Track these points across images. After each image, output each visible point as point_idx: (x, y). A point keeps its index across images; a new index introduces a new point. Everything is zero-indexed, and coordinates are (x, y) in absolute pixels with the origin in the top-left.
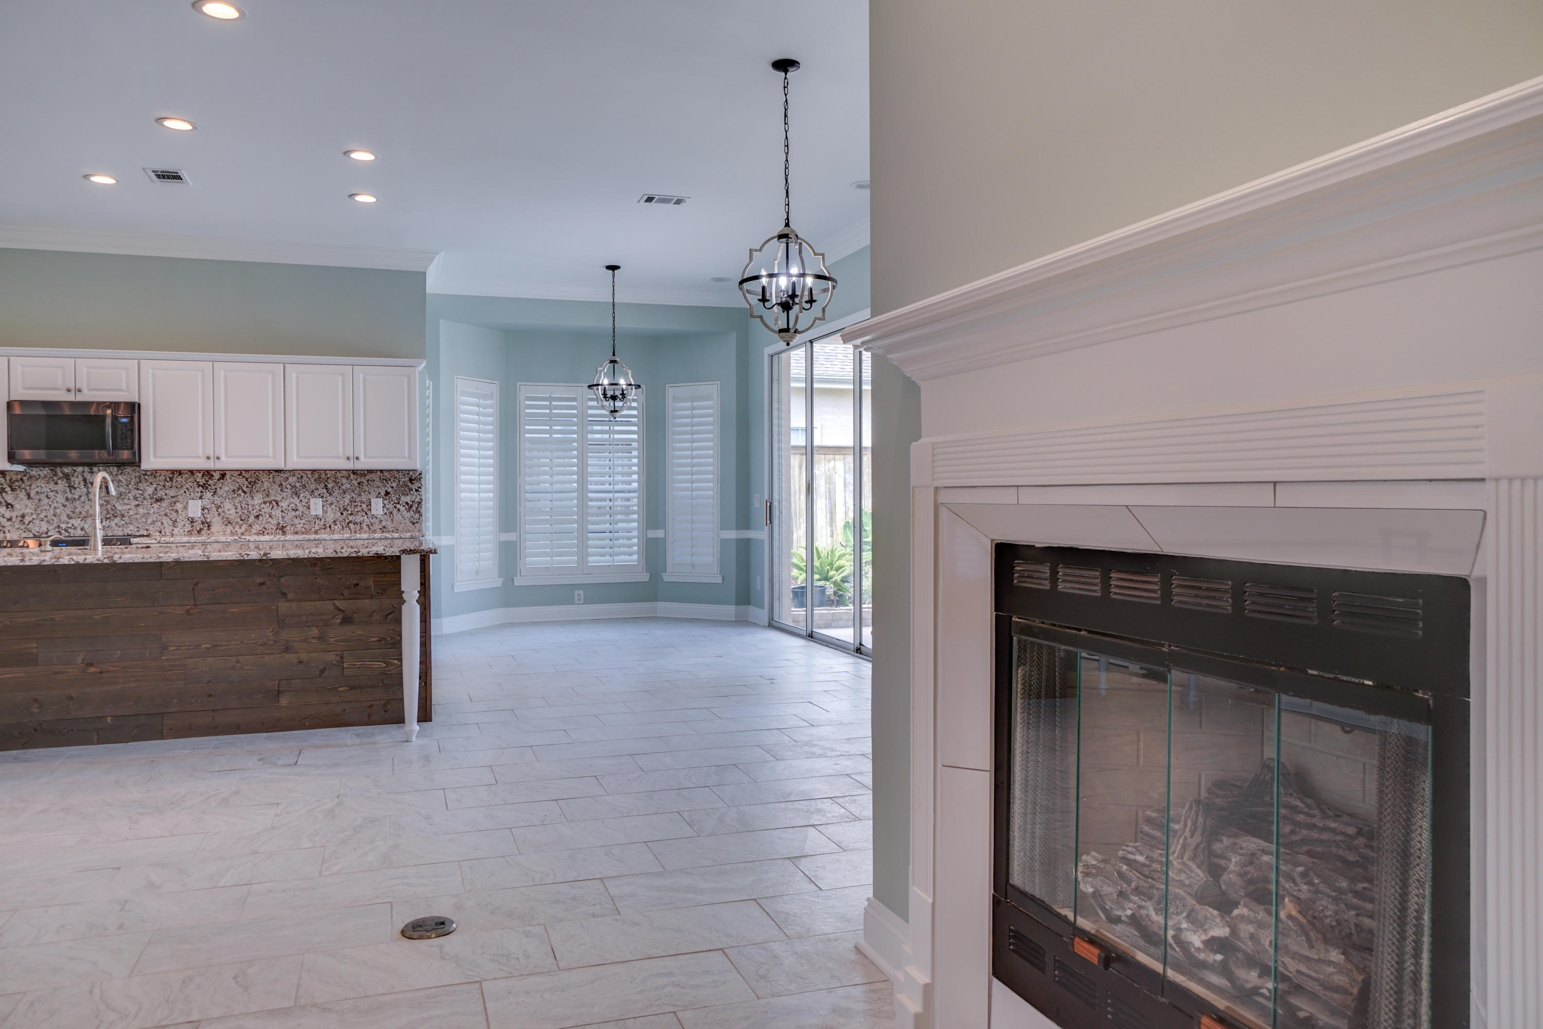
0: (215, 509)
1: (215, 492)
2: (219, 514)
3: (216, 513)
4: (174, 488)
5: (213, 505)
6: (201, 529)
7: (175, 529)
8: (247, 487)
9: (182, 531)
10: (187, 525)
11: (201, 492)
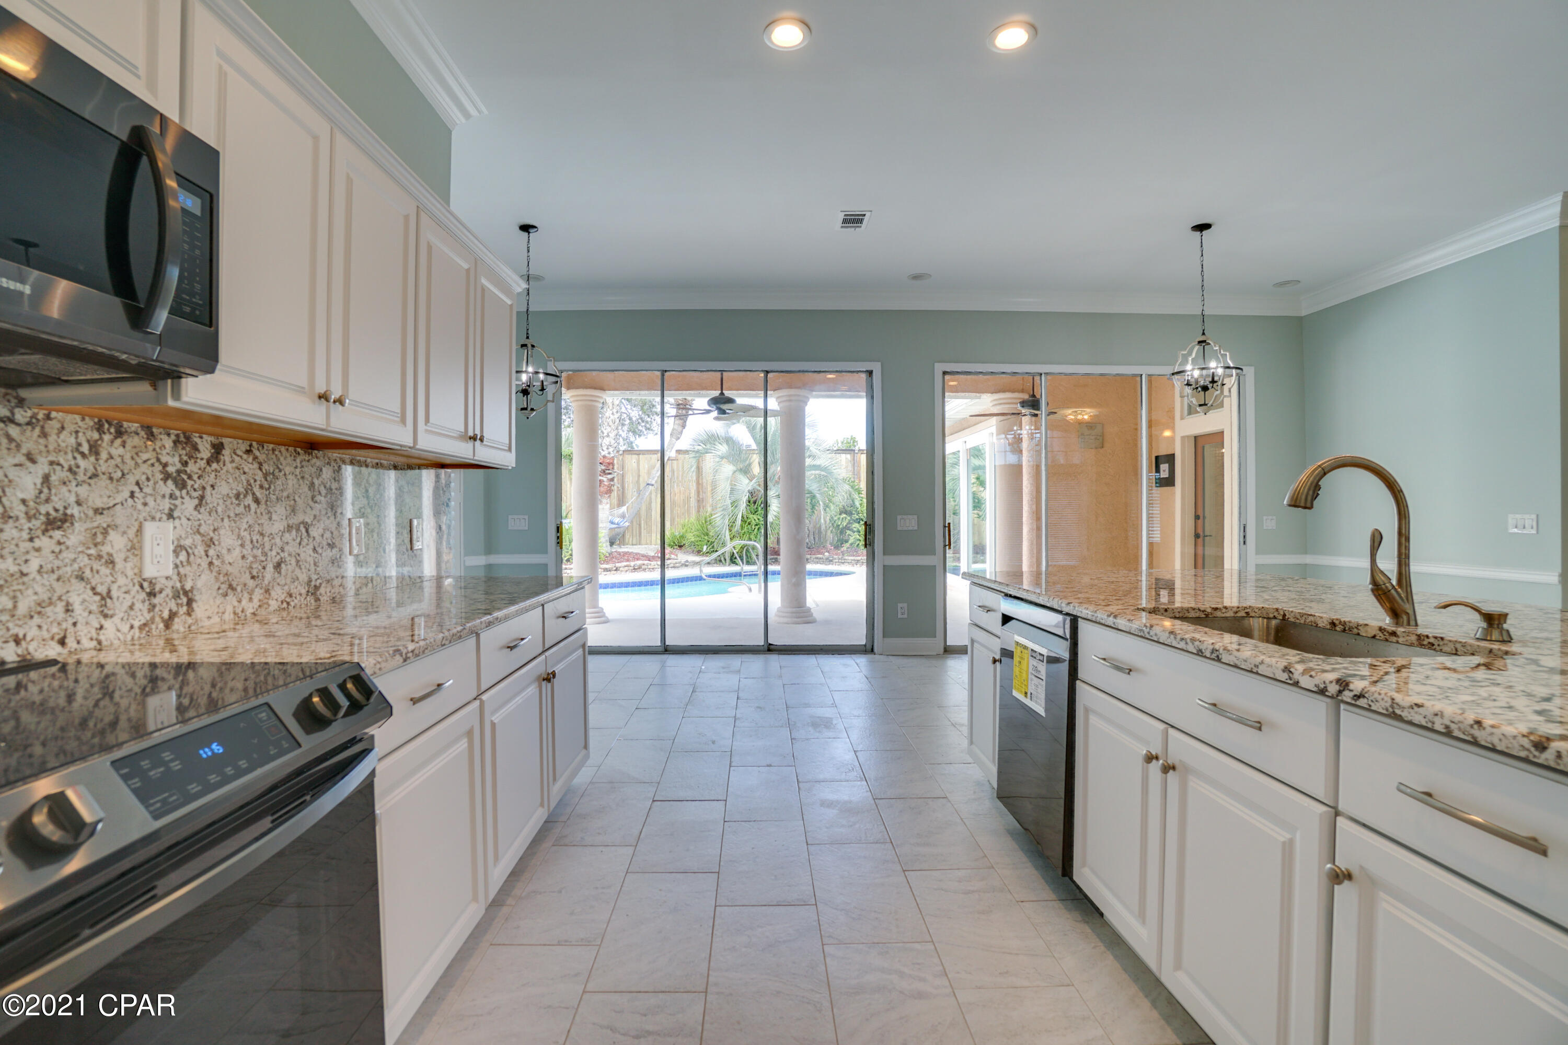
0: (200, 550)
1: (202, 498)
2: (211, 563)
3: (204, 563)
4: (103, 481)
5: (198, 537)
6: (173, 615)
7: (107, 624)
8: (261, 487)
9: (125, 628)
10: (138, 605)
11: (172, 496)
